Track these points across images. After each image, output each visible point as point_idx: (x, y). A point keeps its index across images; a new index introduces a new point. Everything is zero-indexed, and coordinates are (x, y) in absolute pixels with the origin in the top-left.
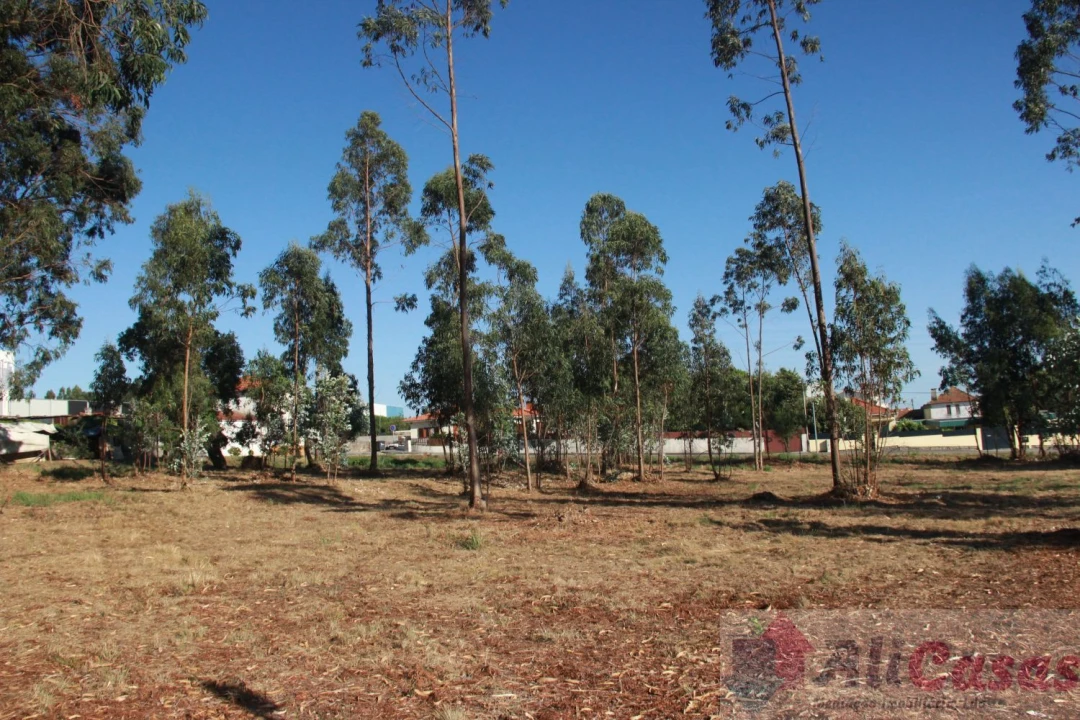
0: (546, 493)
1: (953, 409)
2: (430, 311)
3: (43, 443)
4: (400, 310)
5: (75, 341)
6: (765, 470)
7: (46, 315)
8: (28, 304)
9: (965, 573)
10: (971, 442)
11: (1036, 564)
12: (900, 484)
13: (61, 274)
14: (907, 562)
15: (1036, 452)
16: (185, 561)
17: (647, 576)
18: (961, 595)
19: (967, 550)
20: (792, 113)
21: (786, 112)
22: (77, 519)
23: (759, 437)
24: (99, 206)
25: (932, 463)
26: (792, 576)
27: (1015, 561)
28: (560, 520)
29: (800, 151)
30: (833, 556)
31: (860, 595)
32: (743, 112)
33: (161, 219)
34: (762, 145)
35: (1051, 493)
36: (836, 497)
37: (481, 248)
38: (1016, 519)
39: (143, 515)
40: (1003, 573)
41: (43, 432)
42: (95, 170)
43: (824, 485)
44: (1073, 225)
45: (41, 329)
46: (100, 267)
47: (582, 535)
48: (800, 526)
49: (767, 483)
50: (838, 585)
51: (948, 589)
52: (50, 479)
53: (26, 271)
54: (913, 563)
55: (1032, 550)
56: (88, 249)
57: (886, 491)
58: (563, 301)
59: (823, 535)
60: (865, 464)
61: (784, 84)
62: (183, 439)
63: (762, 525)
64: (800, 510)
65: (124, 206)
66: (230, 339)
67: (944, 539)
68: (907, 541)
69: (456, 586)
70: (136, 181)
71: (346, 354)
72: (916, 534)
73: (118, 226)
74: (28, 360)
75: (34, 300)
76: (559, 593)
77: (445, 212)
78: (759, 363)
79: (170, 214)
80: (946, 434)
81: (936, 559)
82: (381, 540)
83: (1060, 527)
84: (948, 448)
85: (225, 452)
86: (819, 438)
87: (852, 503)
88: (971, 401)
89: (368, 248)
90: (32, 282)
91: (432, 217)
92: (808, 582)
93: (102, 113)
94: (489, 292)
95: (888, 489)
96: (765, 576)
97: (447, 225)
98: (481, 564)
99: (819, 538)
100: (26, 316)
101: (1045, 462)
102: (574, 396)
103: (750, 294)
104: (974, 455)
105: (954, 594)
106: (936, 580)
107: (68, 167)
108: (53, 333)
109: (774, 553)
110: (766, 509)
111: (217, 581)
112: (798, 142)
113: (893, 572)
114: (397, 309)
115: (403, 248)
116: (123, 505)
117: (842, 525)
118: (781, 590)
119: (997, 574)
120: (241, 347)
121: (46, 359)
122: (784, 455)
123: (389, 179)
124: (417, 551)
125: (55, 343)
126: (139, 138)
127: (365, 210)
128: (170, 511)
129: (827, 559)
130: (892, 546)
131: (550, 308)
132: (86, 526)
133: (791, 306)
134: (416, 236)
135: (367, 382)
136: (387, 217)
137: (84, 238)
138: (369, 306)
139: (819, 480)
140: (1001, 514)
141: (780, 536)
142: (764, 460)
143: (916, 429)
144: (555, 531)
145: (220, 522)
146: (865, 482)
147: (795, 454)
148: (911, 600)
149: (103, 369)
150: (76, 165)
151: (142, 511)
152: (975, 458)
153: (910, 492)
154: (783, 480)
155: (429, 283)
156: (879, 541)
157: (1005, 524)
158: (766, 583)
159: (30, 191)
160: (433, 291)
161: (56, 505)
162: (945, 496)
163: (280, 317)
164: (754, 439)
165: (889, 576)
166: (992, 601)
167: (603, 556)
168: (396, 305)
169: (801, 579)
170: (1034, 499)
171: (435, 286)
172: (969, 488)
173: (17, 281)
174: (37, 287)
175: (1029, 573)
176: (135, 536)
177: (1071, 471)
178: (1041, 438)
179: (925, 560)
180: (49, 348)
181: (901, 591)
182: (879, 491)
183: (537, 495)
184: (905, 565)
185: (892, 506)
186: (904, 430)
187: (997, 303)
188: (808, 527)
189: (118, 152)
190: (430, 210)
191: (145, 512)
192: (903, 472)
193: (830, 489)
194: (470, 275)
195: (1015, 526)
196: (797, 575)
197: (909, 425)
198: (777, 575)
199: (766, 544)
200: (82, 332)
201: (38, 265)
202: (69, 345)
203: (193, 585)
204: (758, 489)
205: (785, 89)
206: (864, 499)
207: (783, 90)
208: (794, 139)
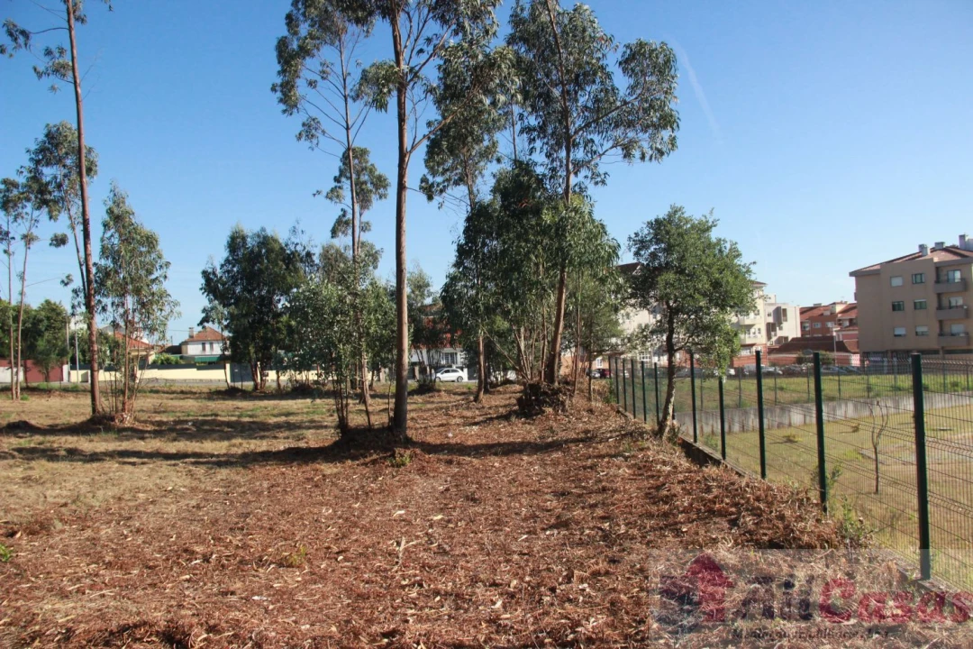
1: (208, 346)
6: (22, 399)
9: (208, 488)
10: (220, 376)
11: (267, 477)
12: (155, 412)
14: (158, 481)
15: (274, 385)
18: (204, 507)
19: (211, 469)
20: (75, 52)
23: (16, 365)
25: (185, 393)
26: (45, 502)
27: (250, 476)
29: (79, 90)
30: (88, 480)
31: (113, 514)
32: (21, 40)
35: (283, 419)
36: (98, 424)
38: (253, 441)
40: (240, 486)
43: (83, 414)
44: (314, 195)
48: (57, 453)
49: (23, 412)
50: (92, 507)
51: (193, 503)
54: (163, 483)
55: (265, 466)
57: (142, 419)
59: (80, 460)
60: (123, 392)
61: (69, 21)
63: (16, 453)
64: (57, 438)
67: (193, 460)
68: (159, 463)
72: (168, 457)
78: (22, 294)
80: (199, 368)
81: (184, 477)
83: (287, 446)
84: (201, 380)
86: (80, 369)
87: (108, 429)
88: (223, 339)
92: (61, 506)
95: (144, 417)
96: (15, 504)
99: (75, 463)
101: (280, 394)
103: (15, 224)
104: (223, 387)
105: (198, 507)
106: (183, 496)
109: (27, 480)
110: (21, 437)
112: (78, 81)
113: (145, 491)
117: (98, 450)
118: (32, 516)
119: (235, 488)
122: (43, 385)
129: (82, 483)
130: (145, 468)
133: (60, 241)
139: (78, 410)
140: (242, 437)
141: (33, 464)
142: (22, 389)
143: (173, 363)
146: (123, 410)
147: (55, 384)
148: (160, 515)
152: (223, 389)
153: (165, 419)
154: (38, 409)
156: (133, 464)
157: (245, 445)
158: (15, 510)
162: (195, 423)
164: (11, 368)
165: (141, 495)
166: (230, 510)
169: (54, 503)
170: (270, 424)
172: (217, 415)
175: (261, 485)
177: (300, 401)
178: (277, 373)
179: (174, 479)
181: (151, 507)
182: (135, 419)
184: (156, 484)
185: (147, 432)
186: (162, 363)
187: (253, 257)
188: (63, 453)
192: (160, 401)
193: (88, 417)
195: (252, 447)
196: (50, 500)
197: (168, 359)
198: (29, 502)
199: (19, 472)
204: (14, 418)
205: (70, 27)
206: (121, 425)
207: (67, 27)
208: (75, 77)
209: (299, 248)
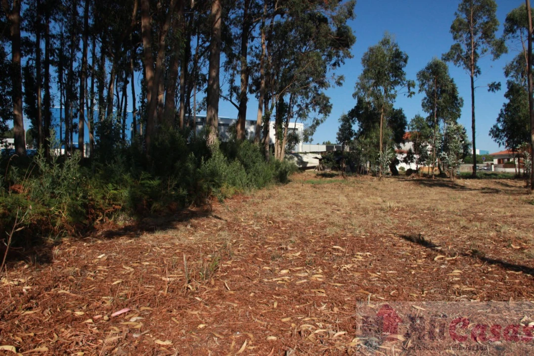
2: (507, 90)
3: (316, 163)
4: (491, 91)
5: (330, 114)
7: (317, 104)
8: (310, 99)
13: (322, 84)
16: (384, 201)
22: (333, 189)
24: (337, 52)
33: (366, 54)
41: (316, 158)
42: (335, 34)
45: (315, 110)
46: (339, 79)
52: (320, 177)
53: (308, 83)
56: (334, 71)
62: (379, 156)
65: (349, 50)
66: (400, 111)
69: (528, 216)
70: (353, 36)
71: (459, 116)
73: (346, 60)
74: (310, 125)
75: (312, 97)
77: (518, 31)
79: (370, 51)
82: (482, 200)
89: (472, 58)
90: (311, 89)
91: (510, 35)
93: (337, 6)
97: (519, 38)
100: (309, 104)
107: (323, 34)
108: (320, 112)
114: (489, 90)
115: (492, 56)
116: (353, 185)
120: (406, 115)
121: (318, 123)
123: (485, 19)
125: (321, 116)
126: (354, 16)
127: (470, 38)
128: (374, 188)
132: (337, 191)
134: (500, 49)
135: (471, 129)
136: (484, 40)
137: (331, 67)
138: (473, 89)
145: (398, 192)
149: (342, 126)
150: (327, 33)
151: (362, 187)
155: (507, 74)
159: (308, 48)
160: (509, 78)
161: (324, 184)
163: (425, 99)
168: (489, 88)
171: (510, 75)
173: (305, 88)
174: (313, 92)
176: (359, 194)
180: (319, 119)
189: (345, 24)
190: (509, 30)
200: (332, 111)
201: (313, 80)
202: (327, 117)
203: (390, 207)
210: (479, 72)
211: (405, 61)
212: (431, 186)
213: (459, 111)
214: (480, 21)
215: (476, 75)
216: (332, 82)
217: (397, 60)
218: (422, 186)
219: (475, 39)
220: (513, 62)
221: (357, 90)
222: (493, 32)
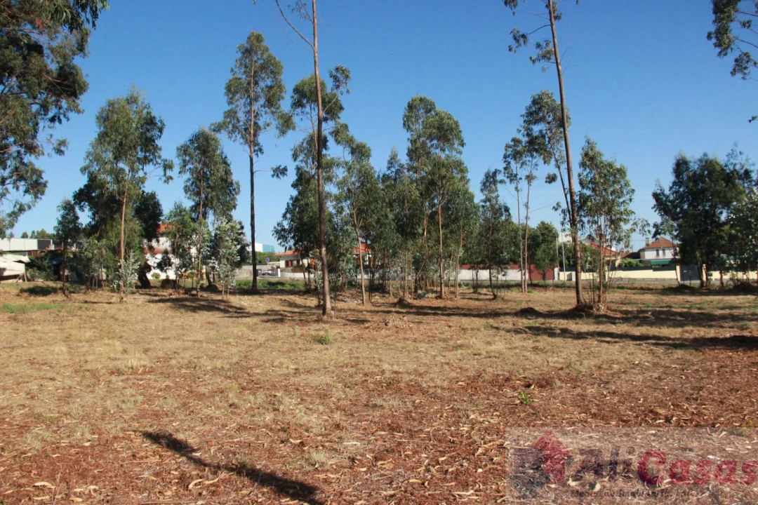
0: (376, 306)
1: (661, 252)
2: (296, 178)
3: (21, 269)
4: (275, 177)
5: (43, 197)
6: (528, 292)
7: (21, 178)
8: (8, 170)
9: (667, 365)
10: (673, 276)
11: (716, 359)
12: (622, 303)
13: (31, 149)
14: (627, 356)
15: (718, 283)
16: (125, 351)
17: (448, 364)
18: (664, 379)
19: (669, 349)
20: (556, 41)
21: (552, 40)
22: (47, 323)
23: (524, 268)
24: (58, 101)
25: (645, 289)
26: (548, 365)
27: (702, 357)
28: (386, 325)
29: (560, 68)
30: (576, 352)
31: (595, 378)
32: (522, 40)
33: (103, 110)
34: (534, 61)
35: (728, 311)
36: (580, 311)
37: (331, 133)
38: (703, 329)
39: (93, 320)
40: (693, 365)
41: (20, 262)
42: (55, 74)
43: (569, 304)
44: (750, 121)
45: (18, 189)
46: (60, 145)
47: (401, 336)
48: (554, 331)
49: (530, 301)
50: (580, 372)
51: (656, 375)
52: (26, 294)
53: (6, 146)
54: (631, 358)
55: (714, 349)
56: (51, 131)
57: (613, 308)
58: (389, 172)
59: (571, 337)
60: (599, 289)
61: (551, 20)
62: (120, 266)
63: (527, 330)
64: (553, 320)
65: (76, 101)
66: (153, 196)
67: (653, 341)
68: (627, 342)
69: (315, 369)
70: (84, 82)
71: (234, 207)
72: (634, 338)
73: (71, 115)
74: (9, 210)
75: (12, 168)
76: (387, 375)
77: (308, 106)
78: (527, 218)
79: (109, 106)
80: (655, 270)
81: (648, 355)
82: (261, 338)
83: (732, 334)
84: (656, 279)
85: (149, 276)
86: (567, 270)
87: (589, 315)
88: (674, 247)
89: (252, 132)
90: (11, 155)
91: (299, 110)
92: (559, 370)
93: (59, 32)
94: (338, 165)
95: (614, 307)
96: (530, 365)
97: (309, 116)
98: (331, 355)
99: (566, 339)
100: (6, 179)
101: (723, 290)
102: (396, 238)
103: (522, 169)
104: (675, 284)
105: (660, 379)
106: (647, 369)
107: (35, 72)
108: (27, 191)
109: (535, 349)
110: (529, 319)
111: (149, 365)
112: (559, 61)
113: (618, 363)
114: (273, 176)
115: (277, 132)
116: (79, 313)
117: (582, 331)
118: (541, 374)
119: (689, 366)
120: (161, 202)
121: (22, 209)
122: (542, 282)
123: (269, 82)
124: (287, 345)
125: (28, 199)
126: (86, 52)
127: (250, 104)
128: (112, 317)
129: (572, 354)
130: (617, 346)
131: (381, 176)
132: (54, 327)
133: (551, 179)
134: (286, 124)
135: (250, 227)
136: (267, 109)
138: (252, 173)
139: (567, 300)
140: (693, 325)
141: (539, 338)
142: (528, 285)
143: (634, 266)
144: (383, 332)
145: (147, 325)
146: (599, 301)
147: (549, 282)
148: (630, 382)
149: (63, 217)
150: (41, 71)
151: (93, 317)
152: (675, 286)
153: (630, 309)
154: (541, 299)
155: (295, 157)
156: (608, 342)
157: (695, 332)
158: (530, 369)
159: (7, 89)
160: (297, 163)
161: (32, 312)
162: (654, 313)
163: (189, 179)
164: (521, 270)
165: (615, 366)
166: (686, 383)
167: (417, 350)
168: (272, 173)
169: (554, 367)
170: (716, 316)
171: (298, 160)
172: (671, 307)
174: (14, 158)
175: (711, 365)
176: (88, 334)
177: (741, 297)
178: (721, 273)
179: (640, 355)
180: (24, 202)
181: (623, 376)
182: (608, 308)
183: (369, 307)
184: (626, 359)
185: (617, 318)
186: (626, 266)
187: (696, 178)
188: (559, 331)
189: (71, 61)
190: (298, 104)
191: (94, 318)
192: (625, 295)
193: (574, 306)
194: (324, 152)
195: (702, 334)
196: (551, 364)
197: (630, 263)
198: (538, 364)
199: (530, 343)
200: (47, 190)
201: (15, 142)
202: (38, 200)
203: (132, 368)
204: (524, 306)
205: (552, 23)
206: (598, 313)
207: (550, 24)
208: (556, 59)
209: (738, 167)
210: (260, 150)
211: (161, 130)
212: (194, 309)
213: (234, 199)
214: (262, 84)
215: (257, 155)
216: (48, 149)
217: (150, 129)
218: (183, 310)
219: (256, 107)
220: (303, 143)
221: (88, 161)
222: (279, 100)
